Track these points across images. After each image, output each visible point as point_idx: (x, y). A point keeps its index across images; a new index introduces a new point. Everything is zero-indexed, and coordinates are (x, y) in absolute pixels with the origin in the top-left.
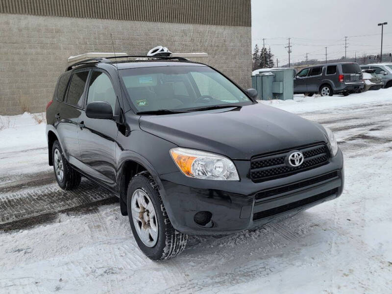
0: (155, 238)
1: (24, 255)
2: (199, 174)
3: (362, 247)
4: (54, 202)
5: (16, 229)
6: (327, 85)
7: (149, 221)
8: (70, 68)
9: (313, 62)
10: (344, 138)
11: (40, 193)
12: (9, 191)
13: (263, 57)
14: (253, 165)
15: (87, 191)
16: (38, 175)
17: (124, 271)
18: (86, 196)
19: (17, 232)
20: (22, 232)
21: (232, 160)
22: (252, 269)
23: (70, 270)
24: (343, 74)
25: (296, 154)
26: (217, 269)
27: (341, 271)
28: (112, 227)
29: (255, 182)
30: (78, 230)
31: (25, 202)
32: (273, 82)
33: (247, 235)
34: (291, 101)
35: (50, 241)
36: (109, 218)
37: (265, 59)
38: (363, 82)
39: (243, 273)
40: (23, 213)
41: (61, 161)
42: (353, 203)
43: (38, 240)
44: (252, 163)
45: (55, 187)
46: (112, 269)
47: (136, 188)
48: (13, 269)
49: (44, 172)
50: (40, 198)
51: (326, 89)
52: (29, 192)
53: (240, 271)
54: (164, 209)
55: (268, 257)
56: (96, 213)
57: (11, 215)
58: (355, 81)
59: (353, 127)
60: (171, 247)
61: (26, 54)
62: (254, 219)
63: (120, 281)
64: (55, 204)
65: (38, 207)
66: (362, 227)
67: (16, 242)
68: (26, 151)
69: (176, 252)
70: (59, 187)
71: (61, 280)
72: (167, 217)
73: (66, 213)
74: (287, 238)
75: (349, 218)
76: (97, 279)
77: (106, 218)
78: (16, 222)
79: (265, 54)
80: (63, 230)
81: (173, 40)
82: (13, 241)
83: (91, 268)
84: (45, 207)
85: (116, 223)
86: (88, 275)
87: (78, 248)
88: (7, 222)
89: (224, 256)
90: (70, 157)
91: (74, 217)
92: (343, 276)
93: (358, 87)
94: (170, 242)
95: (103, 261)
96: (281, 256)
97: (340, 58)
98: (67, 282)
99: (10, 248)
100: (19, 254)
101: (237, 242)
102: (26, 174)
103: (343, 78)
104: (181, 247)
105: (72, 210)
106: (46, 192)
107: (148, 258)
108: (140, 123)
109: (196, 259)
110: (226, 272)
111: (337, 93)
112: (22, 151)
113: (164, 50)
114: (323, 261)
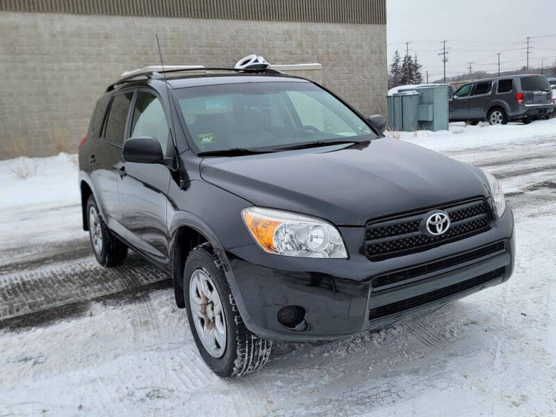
0: (222, 344)
1: (33, 367)
2: (286, 248)
3: (543, 359)
4: (88, 284)
5: (28, 326)
6: (499, 108)
7: (214, 318)
8: (111, 88)
9: (479, 75)
10: (521, 187)
11: (68, 271)
12: (26, 267)
13: (406, 69)
14: (369, 234)
15: (136, 269)
16: (70, 244)
17: (175, 394)
18: (133, 275)
19: (27, 330)
20: (34, 331)
21: (337, 227)
22: (371, 393)
23: (96, 391)
24: (522, 92)
25: (437, 216)
26: (316, 392)
27: (509, 397)
28: (166, 324)
29: (373, 260)
30: (115, 328)
31: (46, 285)
32: (419, 104)
33: (367, 338)
34: (445, 132)
35: (73, 345)
36: (164, 310)
37: (408, 72)
38: (552, 104)
39: (356, 399)
40: (41, 301)
41: (99, 225)
42: (532, 288)
43: (56, 343)
44: (368, 231)
45: (91, 263)
46: (158, 391)
47: (195, 267)
48: (13, 388)
49: (78, 240)
50: (68, 279)
51: (498, 114)
52: (53, 269)
53: (351, 396)
54: (234, 302)
55: (397, 374)
56: (145, 301)
57: (24, 305)
58: (540, 102)
59: (535, 170)
60: (246, 358)
61: (62, 70)
62: (371, 318)
63: (168, 410)
64: (88, 288)
65: (63, 292)
66: (545, 325)
67: (24, 346)
68: (58, 209)
69: (254, 365)
70: (97, 262)
71: (80, 407)
72: (238, 313)
73: (102, 302)
74: (428, 343)
75: (524, 312)
76: (135, 407)
77: (159, 310)
78: (29, 315)
79: (409, 64)
80: (93, 329)
81: (271, 47)
82: (20, 344)
83: (127, 388)
84: (73, 293)
85: (173, 317)
86: (121, 400)
87: (112, 356)
88: (16, 314)
89: (328, 372)
90: (110, 218)
91: (112, 307)
92: (511, 406)
93: (545, 111)
94: (244, 351)
95: (146, 378)
96: (416, 372)
97: (520, 69)
98: (89, 410)
99: (13, 357)
100: (25, 366)
101: (350, 349)
102: (52, 243)
103: (522, 98)
104: (261, 358)
105: (112, 296)
106: (78, 269)
107: (214, 374)
108: (201, 169)
109: (286, 375)
110: (331, 397)
111: (514, 120)
112: (53, 209)
113: (259, 60)
114: (480, 381)
